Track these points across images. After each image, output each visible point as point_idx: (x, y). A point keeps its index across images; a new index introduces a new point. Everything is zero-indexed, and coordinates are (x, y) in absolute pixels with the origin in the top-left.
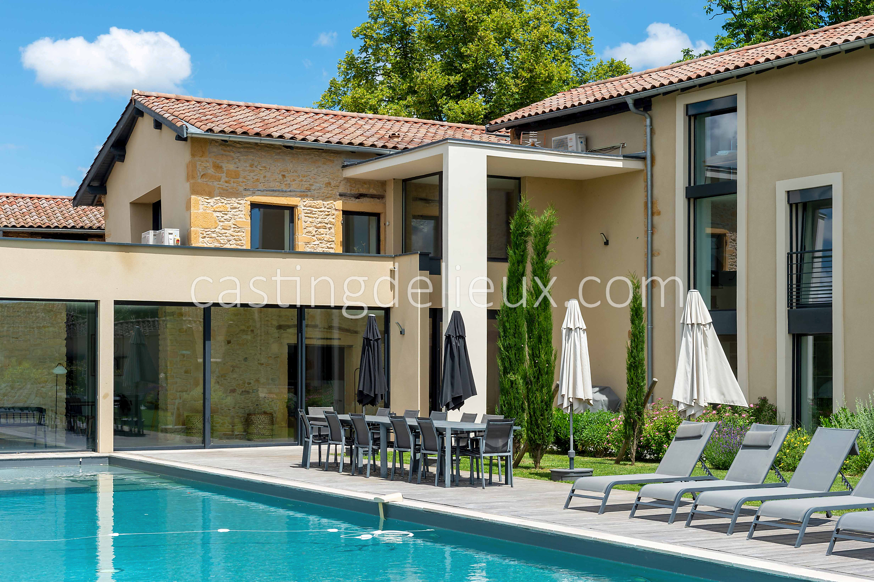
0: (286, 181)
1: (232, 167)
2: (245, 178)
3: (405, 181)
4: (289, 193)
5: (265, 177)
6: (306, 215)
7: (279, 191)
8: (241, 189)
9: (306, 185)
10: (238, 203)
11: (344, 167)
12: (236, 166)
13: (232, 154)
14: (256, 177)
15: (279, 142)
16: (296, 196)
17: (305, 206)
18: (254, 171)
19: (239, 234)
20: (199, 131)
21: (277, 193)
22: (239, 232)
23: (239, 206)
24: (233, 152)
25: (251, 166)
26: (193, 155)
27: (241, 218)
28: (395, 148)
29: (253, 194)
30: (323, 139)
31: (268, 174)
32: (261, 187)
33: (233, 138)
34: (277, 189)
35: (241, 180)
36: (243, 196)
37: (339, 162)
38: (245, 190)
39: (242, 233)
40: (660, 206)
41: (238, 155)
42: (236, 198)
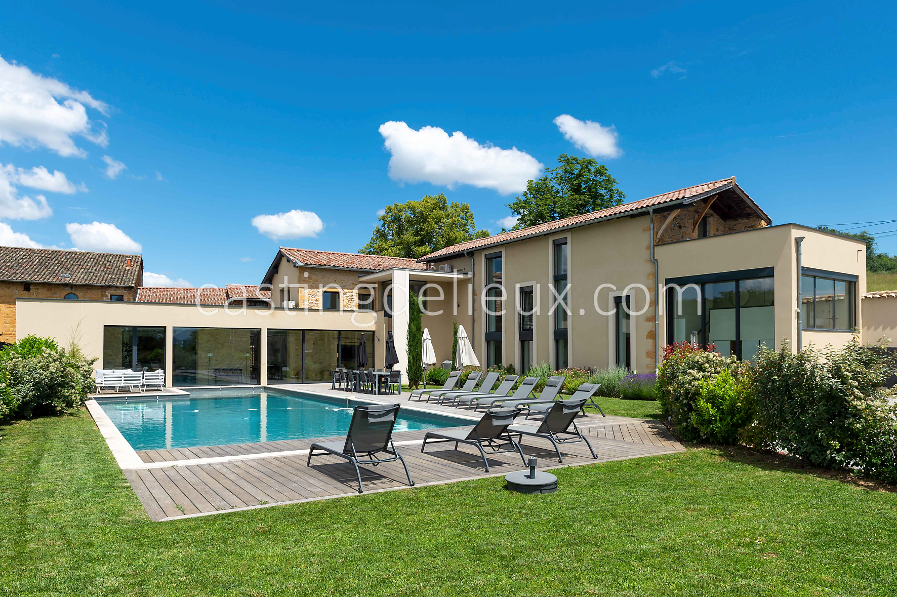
1: (315, 277)
3: (383, 282)
9: (344, 284)
11: (359, 277)
12: (319, 277)
13: (315, 272)
14: (325, 281)
15: (334, 268)
18: (324, 279)
20: (302, 264)
25: (323, 277)
26: (300, 273)
28: (379, 270)
30: (350, 267)
31: (329, 280)
33: (315, 266)
35: (319, 282)
37: (357, 275)
40: (477, 292)
41: (317, 273)
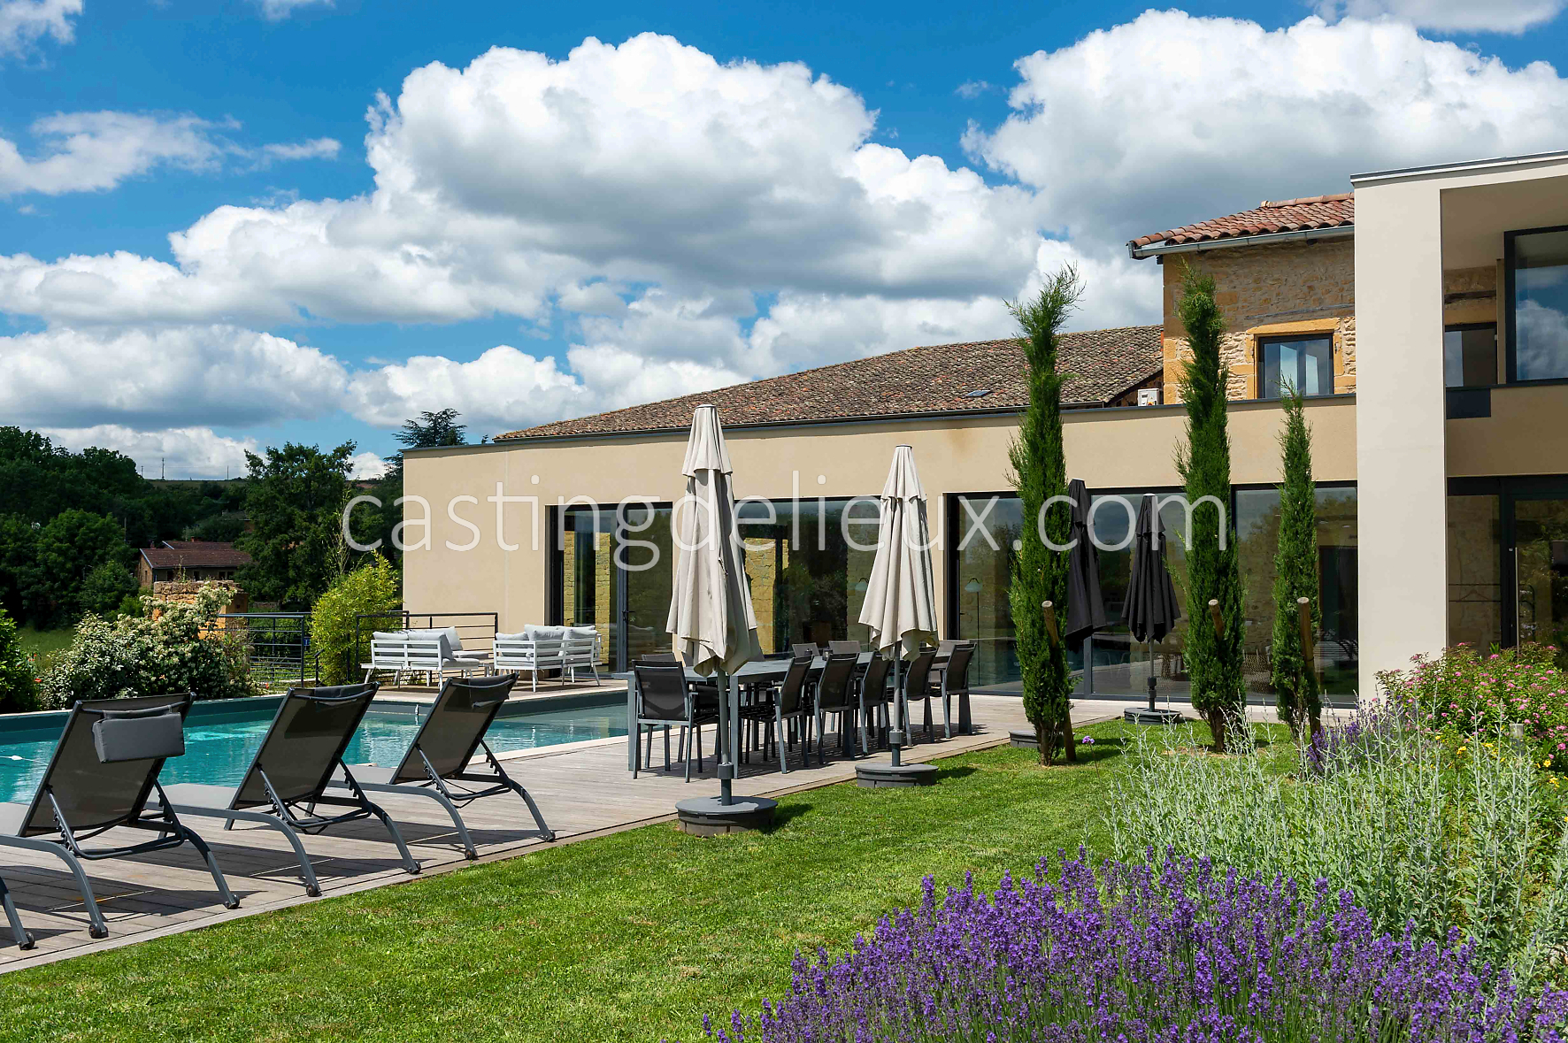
0: (1315, 294)
1: (1226, 288)
2: (1245, 301)
4: (1321, 313)
5: (1278, 295)
6: (1349, 343)
7: (1302, 312)
8: (1241, 318)
10: (1236, 340)
12: (1232, 285)
13: (1225, 269)
14: (1263, 298)
15: (1300, 236)
16: (1332, 316)
17: (1347, 330)
18: (1259, 289)
19: (1237, 385)
21: (1298, 316)
22: (1237, 382)
23: (1237, 343)
24: (1228, 265)
25: (1257, 281)
27: (1239, 361)
29: (1261, 322)
31: (1284, 289)
32: (1273, 310)
34: (1300, 309)
35: (1240, 305)
36: (1243, 329)
38: (1248, 318)
39: (1242, 384)
41: (1235, 268)
42: (1233, 333)
